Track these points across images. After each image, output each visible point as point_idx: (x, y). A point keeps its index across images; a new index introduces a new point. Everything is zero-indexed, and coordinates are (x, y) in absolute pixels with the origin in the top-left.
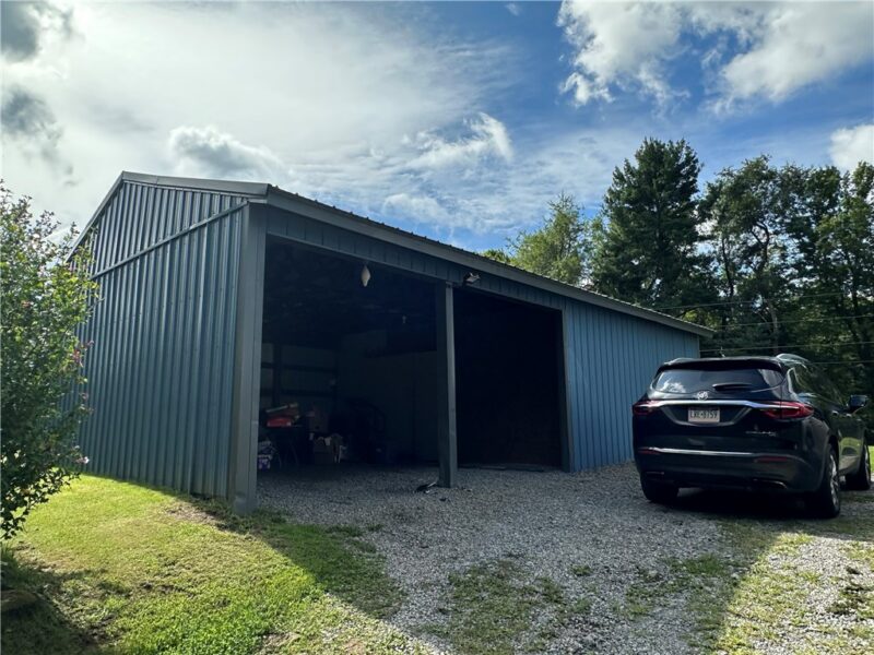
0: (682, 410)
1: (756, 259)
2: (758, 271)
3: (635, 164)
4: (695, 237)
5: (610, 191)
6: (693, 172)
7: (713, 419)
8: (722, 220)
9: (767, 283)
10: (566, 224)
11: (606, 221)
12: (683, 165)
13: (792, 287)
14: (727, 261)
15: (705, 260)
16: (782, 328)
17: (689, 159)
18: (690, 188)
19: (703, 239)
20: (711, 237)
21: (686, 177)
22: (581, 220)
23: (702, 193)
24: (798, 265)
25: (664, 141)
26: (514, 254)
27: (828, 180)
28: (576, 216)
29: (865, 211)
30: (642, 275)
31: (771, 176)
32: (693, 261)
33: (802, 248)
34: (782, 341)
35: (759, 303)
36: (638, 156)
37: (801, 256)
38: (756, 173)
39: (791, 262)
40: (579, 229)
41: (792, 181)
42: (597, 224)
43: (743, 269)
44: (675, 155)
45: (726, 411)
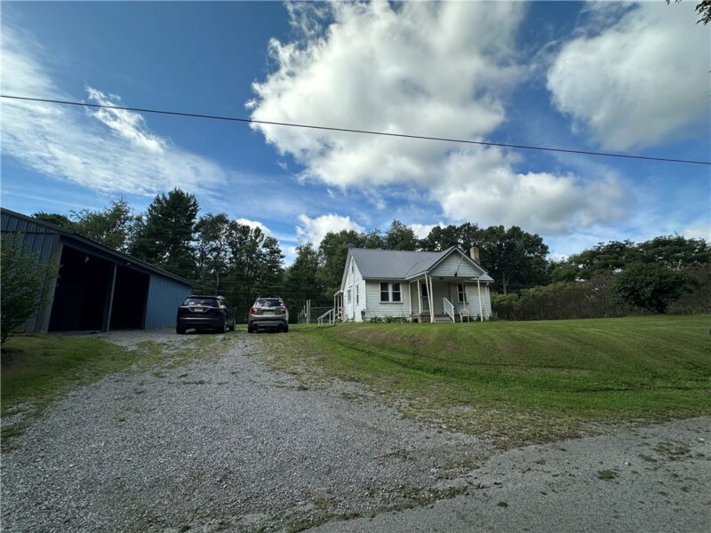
0: (193, 308)
1: (215, 254)
2: (215, 258)
3: (168, 197)
4: (192, 239)
5: (151, 206)
6: (195, 210)
7: (201, 311)
8: (203, 233)
9: (217, 264)
10: (119, 214)
11: (145, 218)
12: (191, 206)
13: (227, 267)
14: (203, 252)
15: (193, 250)
16: (219, 283)
17: (194, 204)
18: (193, 216)
19: (194, 240)
20: (198, 240)
21: (192, 211)
22: (129, 215)
23: (197, 220)
24: (230, 259)
25: (185, 192)
26: (78, 221)
27: (245, 230)
28: (127, 212)
29: (256, 244)
30: (161, 249)
31: (227, 222)
32: (188, 248)
33: (233, 253)
34: (219, 288)
35: (213, 271)
36: (170, 194)
37: (232, 256)
38: (221, 219)
39: (228, 257)
40: (127, 219)
41: (234, 226)
42: (139, 219)
43: (209, 256)
44: (189, 200)
45: (204, 309)
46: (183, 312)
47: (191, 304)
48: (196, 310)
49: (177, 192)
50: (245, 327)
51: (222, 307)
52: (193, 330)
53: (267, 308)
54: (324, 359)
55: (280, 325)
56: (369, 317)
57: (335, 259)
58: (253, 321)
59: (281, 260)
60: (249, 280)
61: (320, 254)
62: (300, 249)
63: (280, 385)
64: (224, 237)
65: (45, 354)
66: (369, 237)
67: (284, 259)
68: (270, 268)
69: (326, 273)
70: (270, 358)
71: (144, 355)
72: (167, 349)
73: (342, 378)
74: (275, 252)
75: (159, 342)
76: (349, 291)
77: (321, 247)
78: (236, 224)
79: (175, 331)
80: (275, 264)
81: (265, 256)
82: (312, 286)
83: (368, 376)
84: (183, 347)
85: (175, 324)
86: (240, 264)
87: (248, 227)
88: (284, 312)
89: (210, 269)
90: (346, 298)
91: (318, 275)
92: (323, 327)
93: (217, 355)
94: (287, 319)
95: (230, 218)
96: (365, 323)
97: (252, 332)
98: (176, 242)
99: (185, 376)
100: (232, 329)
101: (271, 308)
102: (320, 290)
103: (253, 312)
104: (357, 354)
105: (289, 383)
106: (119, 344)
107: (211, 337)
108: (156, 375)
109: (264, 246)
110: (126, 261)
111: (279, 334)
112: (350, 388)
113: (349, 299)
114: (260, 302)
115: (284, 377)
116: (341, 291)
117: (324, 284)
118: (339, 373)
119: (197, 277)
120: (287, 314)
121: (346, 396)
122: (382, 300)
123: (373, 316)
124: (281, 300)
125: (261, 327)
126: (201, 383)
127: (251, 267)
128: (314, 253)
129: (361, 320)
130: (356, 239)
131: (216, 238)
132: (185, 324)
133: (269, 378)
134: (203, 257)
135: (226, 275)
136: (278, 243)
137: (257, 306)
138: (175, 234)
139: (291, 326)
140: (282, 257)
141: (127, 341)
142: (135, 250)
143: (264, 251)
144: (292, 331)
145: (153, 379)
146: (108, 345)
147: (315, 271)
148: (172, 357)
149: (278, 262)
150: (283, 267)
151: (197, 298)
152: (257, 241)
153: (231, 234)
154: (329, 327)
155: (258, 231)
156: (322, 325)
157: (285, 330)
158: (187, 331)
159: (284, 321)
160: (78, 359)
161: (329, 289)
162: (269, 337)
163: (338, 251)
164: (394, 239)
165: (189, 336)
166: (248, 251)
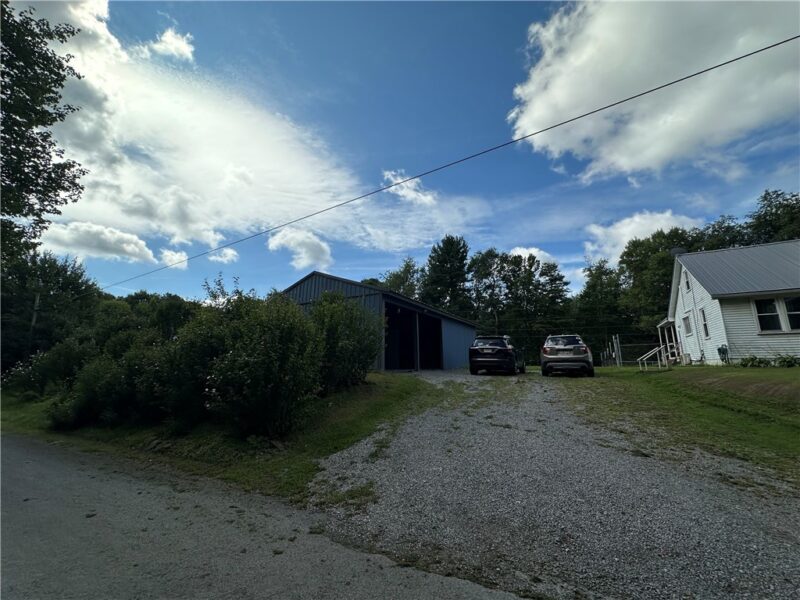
0: (482, 349)
1: (489, 291)
2: (490, 296)
3: (441, 245)
4: (466, 280)
5: (430, 256)
6: (466, 251)
7: (490, 351)
8: (476, 272)
9: (494, 302)
10: (408, 269)
11: (427, 268)
12: (461, 248)
13: (503, 304)
14: (478, 291)
15: (469, 290)
16: (499, 321)
17: (464, 246)
18: (464, 258)
19: (468, 281)
20: (472, 280)
21: (463, 252)
22: (416, 268)
23: (468, 261)
24: (506, 295)
25: (455, 237)
26: (384, 281)
27: (518, 260)
28: (414, 266)
29: (531, 274)
30: (442, 295)
31: (497, 256)
32: (464, 290)
33: (508, 287)
34: (499, 327)
35: (490, 310)
36: (443, 241)
37: (507, 291)
38: (491, 254)
39: (503, 293)
40: (415, 272)
41: (504, 259)
42: (423, 270)
43: (484, 295)
44: (458, 243)
45: (493, 349)
46: (474, 353)
47: (479, 345)
48: (485, 351)
49: (448, 238)
50: (538, 370)
51: (510, 347)
52: (484, 371)
53: (562, 347)
54: (665, 418)
55: (583, 367)
56: (736, 358)
57: (647, 275)
58: (546, 363)
59: (565, 288)
60: (529, 316)
61: (622, 271)
62: (589, 270)
63: (604, 444)
64: (496, 273)
65: (387, 387)
66: (710, 231)
67: (568, 286)
68: (553, 299)
69: (636, 296)
70: (579, 408)
71: (449, 394)
72: (467, 388)
73: (709, 449)
74: (556, 279)
75: (459, 381)
76: (686, 319)
77: (621, 262)
78: (507, 257)
79: (468, 371)
80: (558, 293)
81: (544, 286)
82: (615, 317)
83: (766, 455)
84: (480, 388)
85: (468, 365)
86: (517, 298)
87: (520, 257)
88: (585, 352)
89: (486, 308)
90: (680, 329)
91: (622, 301)
92: (650, 372)
93: (515, 398)
94: (591, 360)
95: (500, 251)
96: (728, 365)
97: (547, 375)
98: (453, 285)
99: (490, 417)
100: (522, 371)
101: (567, 347)
102: (629, 320)
103: (545, 352)
104: (727, 415)
105: (616, 444)
106: (430, 382)
107: (505, 379)
108: (465, 413)
109: (541, 275)
110: (424, 309)
111: (583, 379)
112: (731, 467)
113: (688, 329)
114: (553, 340)
115: (609, 435)
116: (670, 320)
117: (635, 311)
118: (700, 440)
119: (476, 317)
120: (590, 354)
121: (725, 479)
122: (763, 328)
123: (748, 356)
124: (578, 337)
125: (557, 370)
126: (508, 426)
127: (529, 301)
128: (611, 272)
129: (720, 363)
130: (684, 239)
131: (488, 274)
132: (477, 365)
133: (588, 433)
134: (479, 297)
135: (502, 313)
136: (559, 267)
137: (548, 345)
138: (451, 278)
139: (597, 370)
140: (566, 284)
141: (434, 379)
142: (424, 297)
143: (543, 280)
144: (599, 376)
145: (463, 417)
146: (423, 382)
147: (616, 295)
148: (474, 397)
149: (562, 291)
150: (569, 295)
151: (484, 339)
152: (533, 270)
153: (503, 268)
154: (660, 372)
155: (532, 258)
156: (646, 368)
157: (591, 374)
158: (480, 372)
159: (588, 362)
160: (407, 393)
161: (645, 318)
162: (572, 382)
163: (652, 263)
164: (769, 223)
165: (482, 377)
166: (523, 284)
